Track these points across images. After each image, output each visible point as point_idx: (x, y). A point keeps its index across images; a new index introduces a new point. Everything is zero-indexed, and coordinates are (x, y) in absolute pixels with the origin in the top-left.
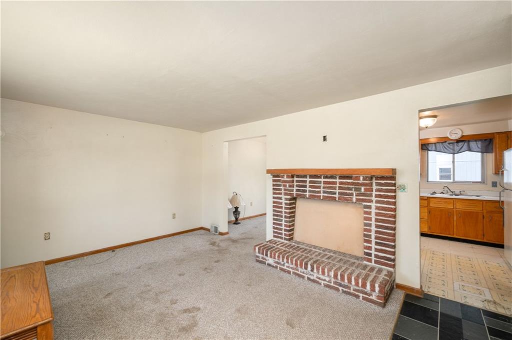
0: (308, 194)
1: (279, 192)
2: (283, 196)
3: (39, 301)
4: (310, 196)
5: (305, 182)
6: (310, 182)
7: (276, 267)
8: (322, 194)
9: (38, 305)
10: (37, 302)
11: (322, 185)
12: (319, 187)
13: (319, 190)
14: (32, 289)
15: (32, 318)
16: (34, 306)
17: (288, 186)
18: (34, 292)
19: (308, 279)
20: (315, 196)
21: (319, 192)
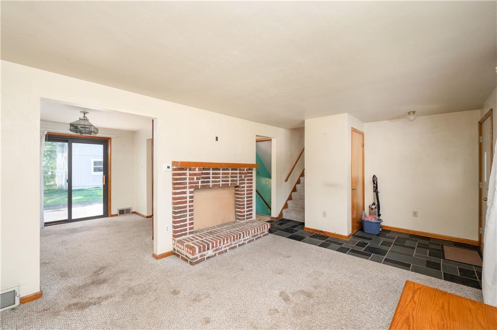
0: (211, 184)
1: (183, 186)
2: (188, 190)
3: (411, 301)
4: (213, 185)
5: (209, 174)
6: (213, 174)
7: (215, 255)
8: (221, 183)
9: (413, 297)
10: (412, 301)
11: (221, 176)
12: (219, 178)
13: (218, 180)
14: (412, 324)
15: (420, 289)
16: (416, 299)
17: (195, 179)
18: (411, 317)
19: (239, 245)
20: (216, 185)
21: (219, 181)
